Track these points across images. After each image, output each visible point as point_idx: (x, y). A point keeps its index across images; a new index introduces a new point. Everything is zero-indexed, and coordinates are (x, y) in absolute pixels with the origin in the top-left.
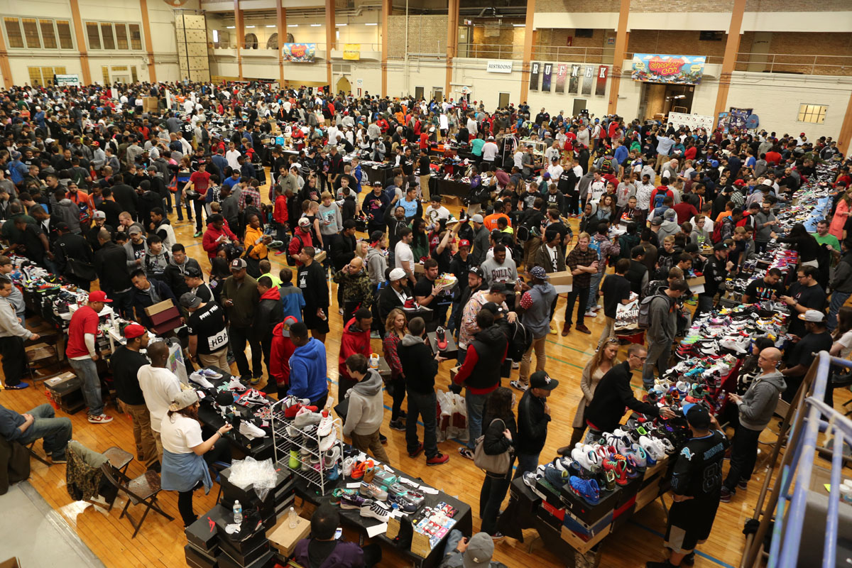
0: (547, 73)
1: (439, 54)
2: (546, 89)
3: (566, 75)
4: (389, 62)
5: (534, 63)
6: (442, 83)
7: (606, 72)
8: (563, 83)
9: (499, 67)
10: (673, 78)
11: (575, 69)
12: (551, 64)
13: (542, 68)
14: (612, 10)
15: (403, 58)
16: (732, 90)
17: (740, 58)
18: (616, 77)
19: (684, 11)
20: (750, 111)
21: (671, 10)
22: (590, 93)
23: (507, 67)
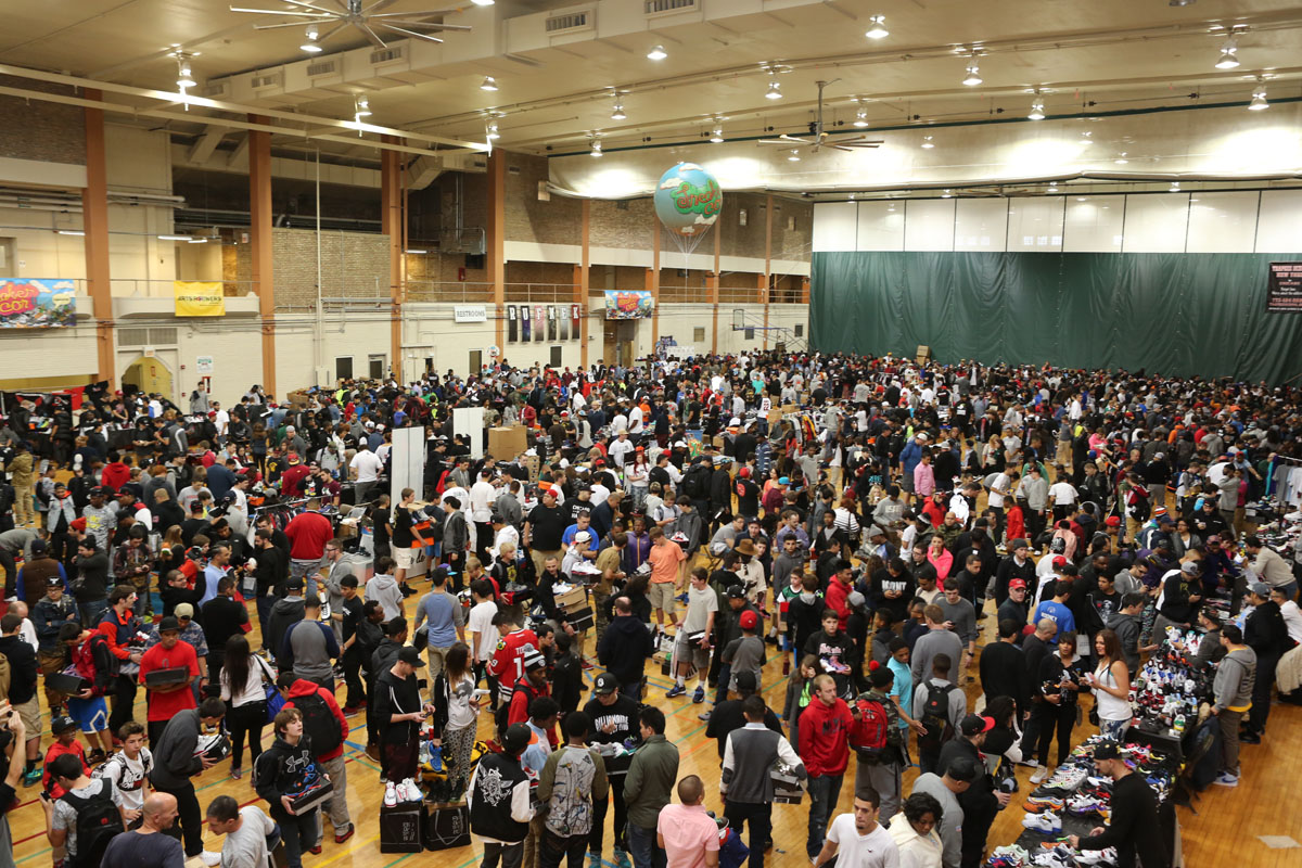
0: (526, 318)
1: (378, 298)
2: (526, 339)
3: (542, 318)
4: (278, 317)
5: (509, 306)
6: (384, 347)
7: (578, 312)
8: (542, 328)
9: (469, 313)
10: (634, 313)
11: (552, 310)
12: (527, 307)
13: (518, 312)
14: (575, 243)
15: (313, 308)
16: (660, 320)
17: (661, 291)
18: (585, 317)
19: (626, 247)
20: (671, 337)
21: (618, 246)
22: (566, 338)
23: (481, 314)
